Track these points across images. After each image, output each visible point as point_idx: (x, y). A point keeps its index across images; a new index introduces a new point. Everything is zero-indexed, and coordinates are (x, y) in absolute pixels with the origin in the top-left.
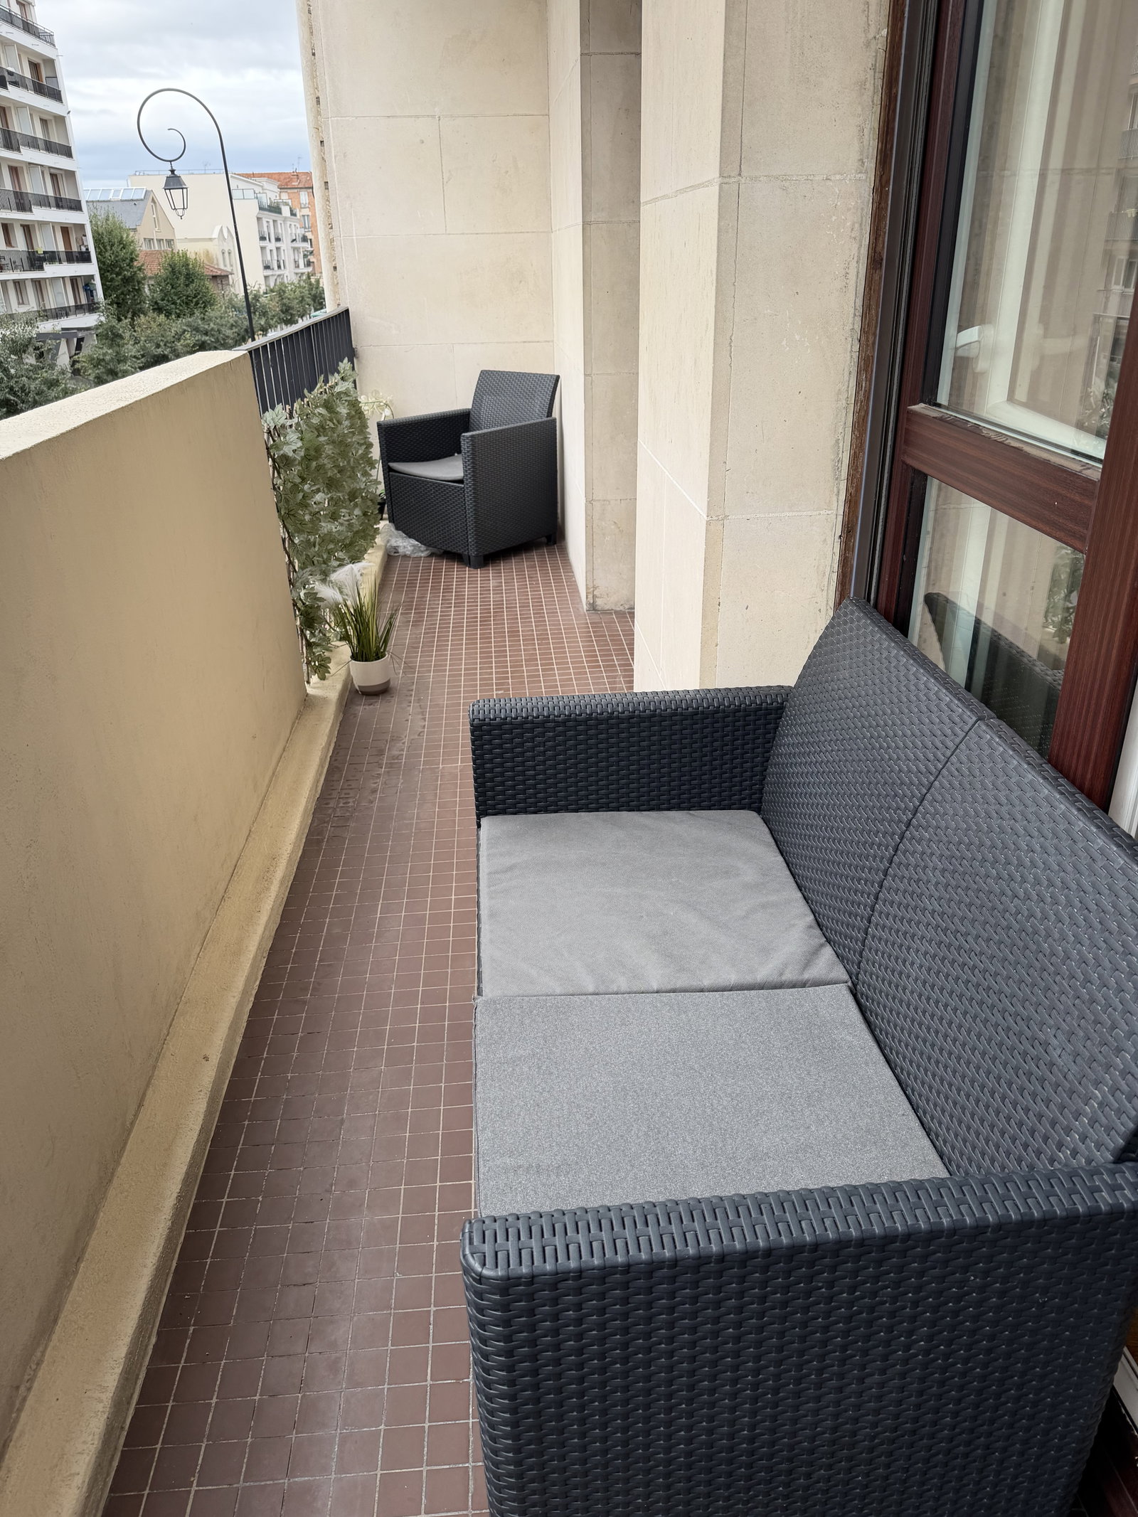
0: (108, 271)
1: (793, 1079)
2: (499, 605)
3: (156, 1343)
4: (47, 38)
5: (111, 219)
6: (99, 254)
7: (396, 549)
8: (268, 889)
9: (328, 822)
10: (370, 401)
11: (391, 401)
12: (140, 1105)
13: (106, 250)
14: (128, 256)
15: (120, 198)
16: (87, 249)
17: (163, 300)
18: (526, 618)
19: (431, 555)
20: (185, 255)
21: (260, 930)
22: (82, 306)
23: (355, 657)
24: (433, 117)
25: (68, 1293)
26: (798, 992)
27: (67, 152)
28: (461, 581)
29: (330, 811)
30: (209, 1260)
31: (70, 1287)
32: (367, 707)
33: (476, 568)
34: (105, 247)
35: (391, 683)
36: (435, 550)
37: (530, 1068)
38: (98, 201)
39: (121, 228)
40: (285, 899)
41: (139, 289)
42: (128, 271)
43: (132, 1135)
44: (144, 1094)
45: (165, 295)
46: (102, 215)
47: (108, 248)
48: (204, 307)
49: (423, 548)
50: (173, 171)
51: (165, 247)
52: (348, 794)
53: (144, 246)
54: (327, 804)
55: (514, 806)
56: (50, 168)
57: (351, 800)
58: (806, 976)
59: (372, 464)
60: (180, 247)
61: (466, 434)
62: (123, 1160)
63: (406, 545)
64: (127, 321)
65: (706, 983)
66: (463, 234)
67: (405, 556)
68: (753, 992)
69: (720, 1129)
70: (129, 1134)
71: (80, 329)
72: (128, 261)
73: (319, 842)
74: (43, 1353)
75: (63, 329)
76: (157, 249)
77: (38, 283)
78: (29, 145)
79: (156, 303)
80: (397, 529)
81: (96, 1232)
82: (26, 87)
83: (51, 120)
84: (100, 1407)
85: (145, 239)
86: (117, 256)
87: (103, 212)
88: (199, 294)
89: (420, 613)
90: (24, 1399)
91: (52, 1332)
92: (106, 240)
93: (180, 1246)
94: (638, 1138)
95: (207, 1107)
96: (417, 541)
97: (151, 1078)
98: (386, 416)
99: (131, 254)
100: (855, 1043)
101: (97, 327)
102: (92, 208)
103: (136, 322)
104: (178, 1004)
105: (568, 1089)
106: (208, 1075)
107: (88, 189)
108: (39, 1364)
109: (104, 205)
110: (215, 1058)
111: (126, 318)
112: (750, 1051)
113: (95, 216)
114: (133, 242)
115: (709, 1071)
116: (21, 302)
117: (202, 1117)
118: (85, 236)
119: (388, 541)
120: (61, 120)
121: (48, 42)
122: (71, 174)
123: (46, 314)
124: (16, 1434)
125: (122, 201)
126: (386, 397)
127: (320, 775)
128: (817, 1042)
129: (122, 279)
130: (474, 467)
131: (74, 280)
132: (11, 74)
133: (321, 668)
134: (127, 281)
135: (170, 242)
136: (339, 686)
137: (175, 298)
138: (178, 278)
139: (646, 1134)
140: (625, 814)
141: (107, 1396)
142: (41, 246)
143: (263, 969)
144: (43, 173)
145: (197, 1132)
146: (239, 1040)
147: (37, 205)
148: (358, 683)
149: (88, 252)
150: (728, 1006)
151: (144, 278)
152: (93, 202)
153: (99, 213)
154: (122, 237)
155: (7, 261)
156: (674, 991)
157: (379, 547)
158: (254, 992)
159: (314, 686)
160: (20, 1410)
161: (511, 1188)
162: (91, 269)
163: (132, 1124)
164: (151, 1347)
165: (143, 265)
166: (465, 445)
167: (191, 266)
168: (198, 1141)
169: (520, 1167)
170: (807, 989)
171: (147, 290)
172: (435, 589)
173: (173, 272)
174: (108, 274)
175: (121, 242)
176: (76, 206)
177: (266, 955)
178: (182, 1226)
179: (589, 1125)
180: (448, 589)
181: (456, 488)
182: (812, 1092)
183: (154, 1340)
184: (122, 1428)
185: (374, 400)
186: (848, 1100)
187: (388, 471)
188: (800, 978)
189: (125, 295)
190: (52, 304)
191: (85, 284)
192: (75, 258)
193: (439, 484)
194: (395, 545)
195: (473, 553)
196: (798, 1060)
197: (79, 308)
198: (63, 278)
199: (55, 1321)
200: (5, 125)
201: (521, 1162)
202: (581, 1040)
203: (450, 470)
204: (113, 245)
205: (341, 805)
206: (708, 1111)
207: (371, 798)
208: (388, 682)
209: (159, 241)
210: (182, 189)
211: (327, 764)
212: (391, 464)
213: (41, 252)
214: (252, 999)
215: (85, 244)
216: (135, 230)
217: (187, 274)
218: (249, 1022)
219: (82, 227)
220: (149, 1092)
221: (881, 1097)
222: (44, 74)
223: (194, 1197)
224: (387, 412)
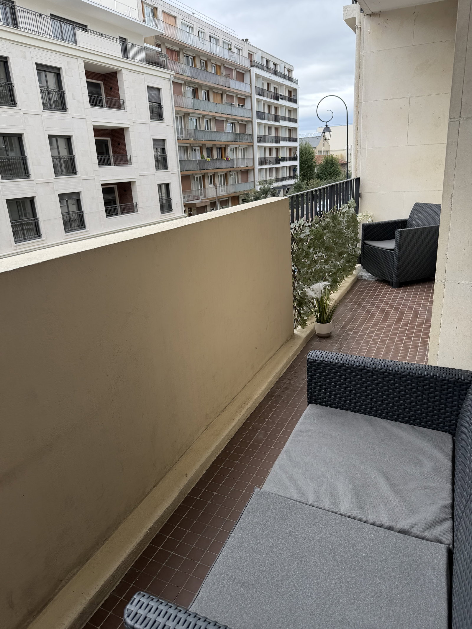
0: (303, 163)
1: (386, 587)
2: (398, 306)
3: (119, 585)
4: (295, 82)
5: (307, 144)
6: (301, 157)
7: (361, 277)
8: (241, 411)
9: (279, 389)
10: (363, 215)
11: (373, 215)
12: (155, 486)
13: (303, 156)
14: (311, 157)
15: (312, 136)
16: (297, 156)
17: (321, 173)
18: (408, 313)
19: (377, 280)
20: (332, 156)
21: (231, 427)
22: (291, 176)
23: (318, 321)
24: (407, 98)
25: (97, 551)
26: (417, 541)
27: (296, 121)
28: (386, 293)
29: (282, 384)
30: (151, 559)
31: (98, 549)
32: (318, 343)
33: (395, 288)
34: (303, 155)
35: (332, 334)
36: (379, 278)
37: (260, 530)
38: (304, 138)
39: (310, 147)
40: (248, 417)
41: (313, 170)
42: (310, 163)
43: (147, 497)
44: (158, 482)
45: (322, 171)
46: (304, 143)
47: (304, 155)
48: (336, 176)
49: (374, 277)
50: (327, 126)
51: (326, 154)
52: (293, 378)
53: (318, 153)
54: (282, 381)
55: (325, 402)
56: (289, 127)
57: (292, 381)
58: (426, 533)
59: (357, 240)
60: (331, 153)
61: (398, 230)
62: (139, 506)
63: (366, 275)
64: (305, 182)
65: (369, 519)
66: (415, 145)
67: (365, 280)
68: (392, 532)
69: (333, 598)
70: (146, 497)
71: (288, 185)
72: (311, 159)
73: (272, 396)
74: (78, 571)
75: (283, 185)
76: (322, 154)
77: (277, 169)
78: (283, 120)
79: (318, 175)
80: (364, 268)
81: (117, 531)
82: (285, 100)
83: (292, 110)
84: (84, 602)
85: (319, 151)
86: (307, 158)
87: (305, 142)
88: (335, 171)
89: (359, 306)
90: (64, 586)
91: (84, 564)
92: (304, 152)
93: (145, 549)
94: (289, 585)
95: (178, 495)
96: (371, 274)
97: (164, 477)
98: (369, 221)
99: (312, 157)
100: (435, 581)
101: (294, 185)
102: (301, 140)
103: (308, 182)
104: (187, 449)
105: (271, 547)
106: (184, 482)
107: (300, 134)
108: (74, 574)
109: (306, 139)
110: (190, 476)
111: (305, 181)
112: (371, 563)
113: (302, 143)
114: (314, 152)
115: (344, 565)
116: (270, 176)
117: (174, 499)
118: (297, 151)
119: (359, 273)
120: (295, 110)
121: (296, 83)
122: (296, 129)
123: (277, 180)
124: (55, 598)
125: (313, 137)
126: (370, 213)
127: (285, 368)
128: (412, 572)
129: (307, 166)
130: (399, 245)
131: (290, 167)
132: (281, 95)
133: (303, 324)
134: (309, 167)
135: (328, 152)
136: (308, 332)
137: (326, 173)
138: (328, 165)
139: (294, 585)
140: (378, 420)
141: (88, 598)
142: (281, 155)
143: (227, 444)
144: (286, 129)
145: (169, 505)
146: (204, 471)
147: (282, 141)
148: (318, 331)
149: (297, 157)
150: (374, 535)
151: (315, 166)
152: (302, 138)
153: (303, 142)
154: (310, 151)
155: (268, 161)
156: (351, 517)
157: (354, 275)
158: (219, 453)
159: (298, 330)
160: (60, 590)
161: (218, 583)
162: (297, 163)
163: (149, 493)
164: (116, 586)
165: (316, 161)
166: (397, 235)
167: (334, 160)
168: (168, 508)
169: (227, 575)
170: (422, 541)
171: (316, 170)
172: (372, 295)
173: (327, 163)
174: (303, 164)
175: (309, 152)
176: (295, 140)
177: (230, 438)
178: (149, 541)
179: (270, 568)
180: (377, 296)
181: (391, 252)
182: (393, 599)
183: (118, 583)
184: (91, 614)
185: (365, 214)
186: (411, 611)
187: (364, 244)
188: (422, 533)
189: (307, 172)
190: (281, 176)
191: (294, 168)
192: (292, 159)
193: (384, 251)
194: (361, 275)
195: (394, 281)
196: (395, 578)
197: (290, 177)
198: (286, 167)
199: (87, 560)
200: (276, 113)
201: (229, 573)
202: (291, 525)
203: (389, 245)
204: (306, 154)
205: (288, 382)
206: (332, 586)
207: (301, 382)
208: (331, 333)
209: (324, 151)
210: (329, 132)
211: (290, 364)
212: (365, 241)
213: (280, 157)
214: (217, 456)
215: (296, 154)
216: (315, 148)
217: (332, 164)
218: (212, 465)
219: (296, 147)
220: (161, 482)
221: (432, 619)
222: (292, 94)
223: (159, 531)
224: (370, 220)
